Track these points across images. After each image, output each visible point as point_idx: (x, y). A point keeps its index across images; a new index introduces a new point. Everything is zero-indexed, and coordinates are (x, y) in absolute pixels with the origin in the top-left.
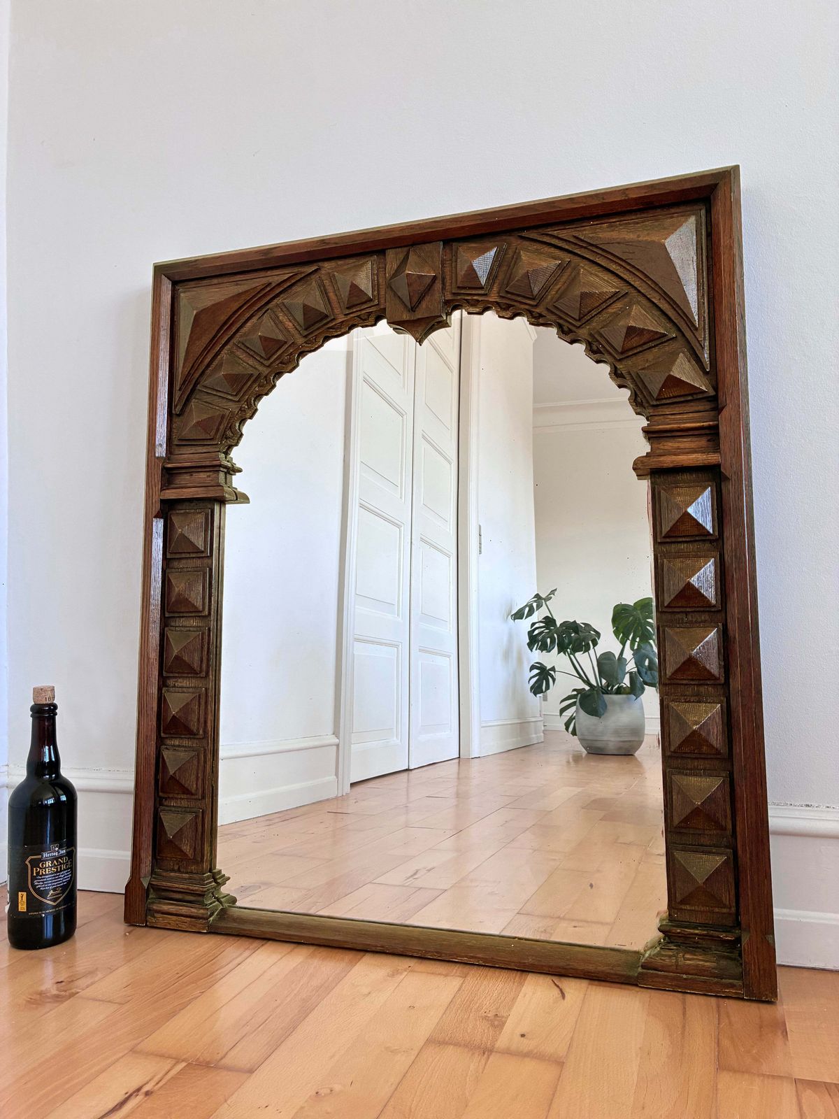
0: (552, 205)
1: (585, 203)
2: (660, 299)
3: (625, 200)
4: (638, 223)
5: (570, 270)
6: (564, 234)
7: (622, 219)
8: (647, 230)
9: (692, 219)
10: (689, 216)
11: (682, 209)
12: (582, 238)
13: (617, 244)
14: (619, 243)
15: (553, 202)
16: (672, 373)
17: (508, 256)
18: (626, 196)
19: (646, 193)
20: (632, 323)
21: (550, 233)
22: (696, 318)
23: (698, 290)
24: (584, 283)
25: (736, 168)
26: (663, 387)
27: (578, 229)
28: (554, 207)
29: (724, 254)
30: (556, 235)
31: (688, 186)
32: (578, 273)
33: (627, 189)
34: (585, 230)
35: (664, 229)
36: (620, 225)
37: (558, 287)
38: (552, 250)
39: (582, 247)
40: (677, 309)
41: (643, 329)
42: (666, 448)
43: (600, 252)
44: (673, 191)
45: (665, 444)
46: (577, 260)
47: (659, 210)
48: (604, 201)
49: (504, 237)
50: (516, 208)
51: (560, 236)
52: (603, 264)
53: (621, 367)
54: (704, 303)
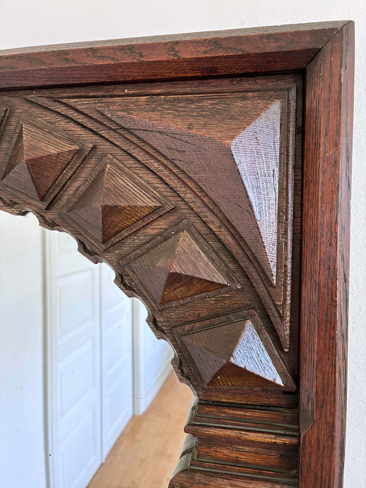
0: (64, 56)
1: (113, 59)
2: (220, 227)
3: (174, 61)
4: (192, 101)
5: (93, 161)
6: (83, 104)
7: (170, 90)
8: (205, 116)
9: (276, 107)
10: (271, 99)
11: (261, 83)
12: (109, 115)
13: (158, 134)
14: (160, 132)
15: (65, 52)
16: (232, 360)
17: (12, 127)
18: (175, 55)
19: (205, 52)
20: (176, 269)
21: (64, 100)
22: (274, 270)
23: (278, 223)
24: (108, 189)
25: (350, 24)
26: (218, 373)
27: (105, 100)
28: (67, 60)
29: (324, 173)
30: (72, 104)
31: (272, 47)
32: (104, 170)
33: (177, 43)
34: (113, 103)
35: (232, 118)
36: (166, 101)
37: (77, 184)
38: (71, 126)
39: (110, 128)
40: (245, 248)
41: (193, 278)
42: (219, 455)
43: (134, 139)
44: (248, 54)
45: (219, 450)
46: (104, 146)
47: (226, 81)
48: (142, 59)
49: (6, 98)
50: (13, 57)
51: (78, 107)
52: (140, 158)
53: (162, 319)
54: (286, 244)
